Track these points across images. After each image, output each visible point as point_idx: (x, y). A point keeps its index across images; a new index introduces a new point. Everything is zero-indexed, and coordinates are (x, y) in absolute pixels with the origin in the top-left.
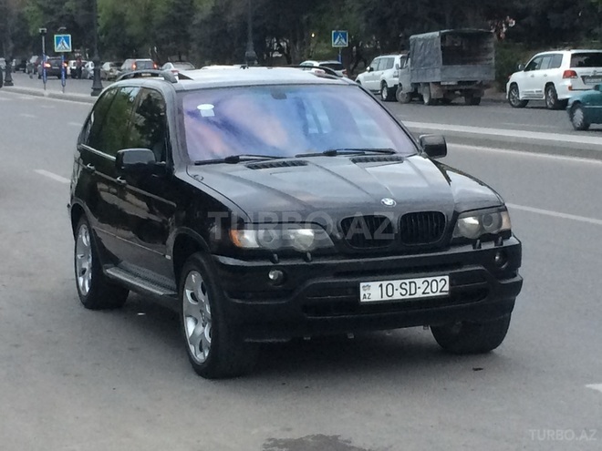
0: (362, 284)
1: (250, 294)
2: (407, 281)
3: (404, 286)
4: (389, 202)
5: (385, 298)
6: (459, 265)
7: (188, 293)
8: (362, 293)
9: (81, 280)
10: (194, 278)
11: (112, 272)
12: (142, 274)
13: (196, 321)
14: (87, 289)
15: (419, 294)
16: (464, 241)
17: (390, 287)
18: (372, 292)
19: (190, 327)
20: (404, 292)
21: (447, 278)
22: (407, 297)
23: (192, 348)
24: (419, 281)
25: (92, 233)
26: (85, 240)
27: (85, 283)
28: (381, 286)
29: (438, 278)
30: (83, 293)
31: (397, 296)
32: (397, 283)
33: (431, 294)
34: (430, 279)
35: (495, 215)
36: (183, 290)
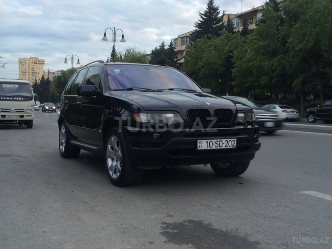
0: (198, 141)
1: (143, 145)
2: (219, 140)
3: (217, 142)
4: (208, 104)
5: (209, 148)
6: (240, 134)
7: (109, 146)
8: (198, 145)
9: (61, 147)
10: (113, 139)
11: (73, 142)
12: (86, 142)
13: (113, 160)
14: (63, 150)
15: (223, 147)
16: (240, 124)
17: (211, 142)
18: (203, 145)
19: (110, 162)
20: (217, 146)
21: (235, 140)
22: (218, 148)
23: (111, 172)
24: (224, 141)
25: (66, 128)
26: (63, 131)
27: (63, 148)
28: (207, 142)
29: (232, 140)
30: (62, 152)
31: (214, 147)
32: (214, 141)
33: (229, 147)
34: (228, 140)
35: (250, 114)
36: (107, 145)
